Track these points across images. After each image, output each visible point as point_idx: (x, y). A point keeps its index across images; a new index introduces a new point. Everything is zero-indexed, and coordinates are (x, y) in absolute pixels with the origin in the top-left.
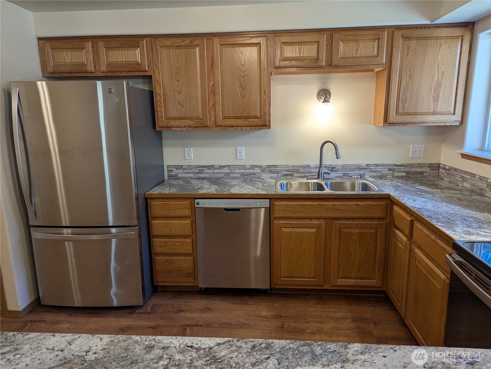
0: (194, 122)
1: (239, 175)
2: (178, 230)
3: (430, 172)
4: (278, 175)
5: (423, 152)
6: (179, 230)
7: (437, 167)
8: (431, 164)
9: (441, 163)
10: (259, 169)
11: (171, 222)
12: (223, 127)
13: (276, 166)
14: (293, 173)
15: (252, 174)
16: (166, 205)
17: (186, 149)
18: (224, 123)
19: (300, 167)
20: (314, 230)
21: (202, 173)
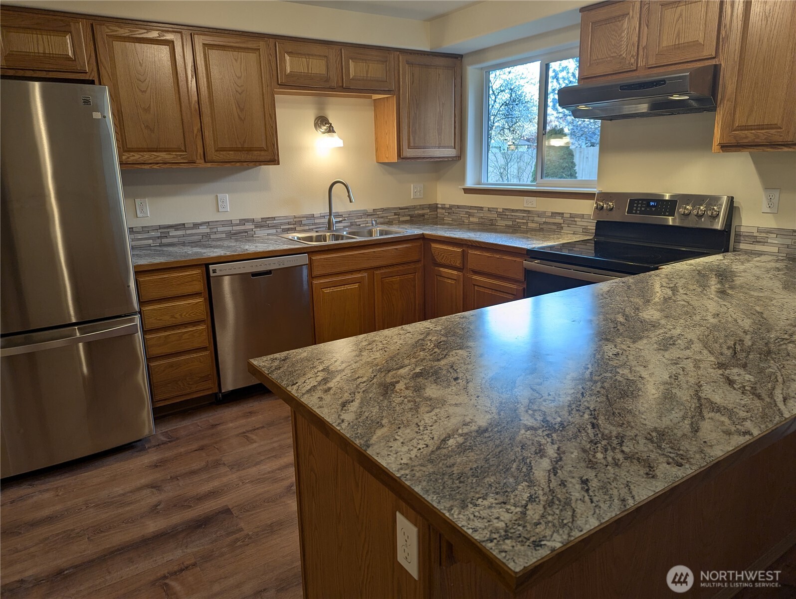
0: (172, 156)
1: (224, 236)
2: (185, 316)
3: (430, 213)
4: (276, 231)
5: (422, 192)
6: (187, 315)
7: (434, 207)
8: (430, 205)
9: (438, 203)
10: (251, 224)
11: (173, 304)
12: (216, 163)
13: (274, 218)
14: (295, 226)
15: (242, 233)
16: (165, 280)
17: (138, 201)
18: (218, 158)
19: (303, 217)
20: (356, 286)
21: (166, 236)
